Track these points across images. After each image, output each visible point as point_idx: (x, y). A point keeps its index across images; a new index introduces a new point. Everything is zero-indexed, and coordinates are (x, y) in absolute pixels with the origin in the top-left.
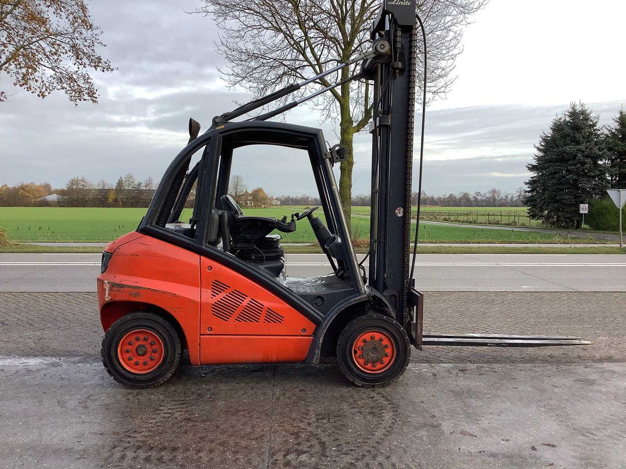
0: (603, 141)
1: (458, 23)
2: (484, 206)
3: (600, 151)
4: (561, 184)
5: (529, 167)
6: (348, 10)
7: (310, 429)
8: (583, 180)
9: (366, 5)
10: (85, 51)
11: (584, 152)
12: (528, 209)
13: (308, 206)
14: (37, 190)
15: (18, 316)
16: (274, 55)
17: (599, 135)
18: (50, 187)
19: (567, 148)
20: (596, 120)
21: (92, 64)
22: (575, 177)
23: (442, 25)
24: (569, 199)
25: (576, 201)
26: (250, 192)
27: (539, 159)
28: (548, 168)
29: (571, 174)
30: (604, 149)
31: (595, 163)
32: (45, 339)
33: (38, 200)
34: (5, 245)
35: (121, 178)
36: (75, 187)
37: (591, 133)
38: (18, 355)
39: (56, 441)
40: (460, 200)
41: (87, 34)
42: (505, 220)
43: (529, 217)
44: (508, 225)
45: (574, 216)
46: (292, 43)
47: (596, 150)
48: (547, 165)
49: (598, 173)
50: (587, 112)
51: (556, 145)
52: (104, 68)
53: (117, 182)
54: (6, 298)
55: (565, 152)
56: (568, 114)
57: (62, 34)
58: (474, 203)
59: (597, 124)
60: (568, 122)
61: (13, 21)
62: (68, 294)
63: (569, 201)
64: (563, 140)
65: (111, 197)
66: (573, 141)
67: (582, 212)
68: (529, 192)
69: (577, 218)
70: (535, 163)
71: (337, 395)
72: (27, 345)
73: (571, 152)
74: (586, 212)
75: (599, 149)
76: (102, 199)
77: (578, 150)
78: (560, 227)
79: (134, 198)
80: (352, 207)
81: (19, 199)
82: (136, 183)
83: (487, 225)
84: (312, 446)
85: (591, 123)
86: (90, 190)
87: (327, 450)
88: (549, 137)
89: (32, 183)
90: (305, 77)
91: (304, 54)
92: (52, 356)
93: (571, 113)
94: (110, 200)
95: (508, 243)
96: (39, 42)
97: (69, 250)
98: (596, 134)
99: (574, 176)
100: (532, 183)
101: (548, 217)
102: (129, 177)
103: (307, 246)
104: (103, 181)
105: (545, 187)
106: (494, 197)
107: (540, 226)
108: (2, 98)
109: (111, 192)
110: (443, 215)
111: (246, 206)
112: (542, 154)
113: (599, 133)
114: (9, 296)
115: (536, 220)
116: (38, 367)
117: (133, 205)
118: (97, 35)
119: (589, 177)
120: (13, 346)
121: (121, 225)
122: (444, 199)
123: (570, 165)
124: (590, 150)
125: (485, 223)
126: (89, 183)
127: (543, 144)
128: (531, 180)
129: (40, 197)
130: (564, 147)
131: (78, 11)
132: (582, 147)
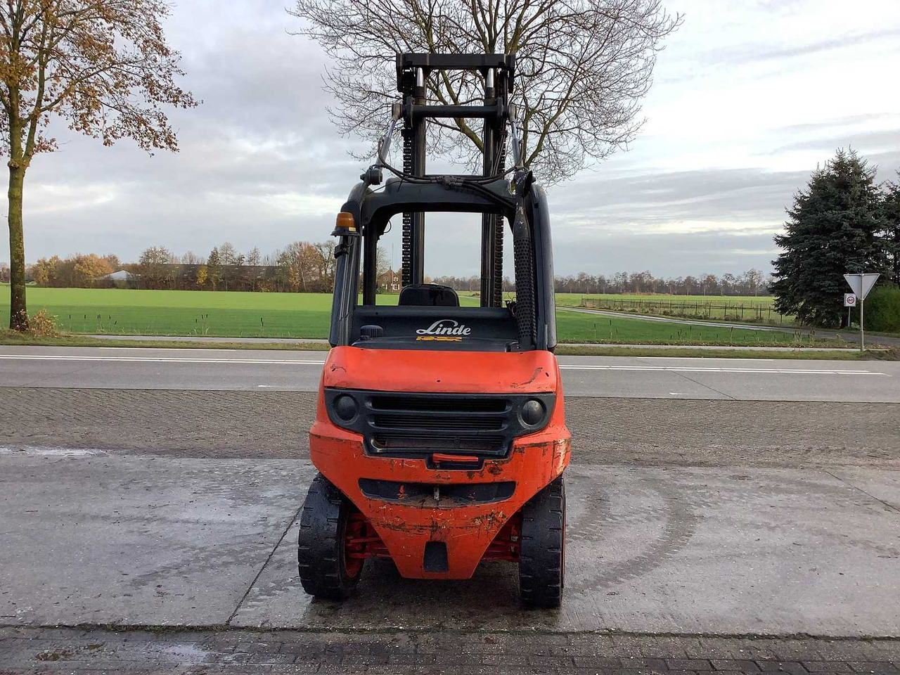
0: (881, 205)
1: (647, 48)
2: (736, 295)
3: (876, 218)
4: (820, 265)
5: (777, 240)
8: (851, 260)
9: (521, 26)
11: (851, 219)
12: (776, 300)
14: (99, 264)
15: (65, 412)
17: (876, 195)
18: (117, 260)
19: (829, 214)
20: (872, 175)
22: (839, 255)
24: (830, 285)
25: (840, 290)
26: (396, 270)
27: (791, 228)
28: (803, 241)
29: (835, 251)
30: (881, 216)
31: (870, 236)
32: (93, 433)
33: (101, 278)
34: (53, 337)
35: (216, 249)
36: (151, 261)
37: (863, 193)
38: (64, 447)
40: (701, 285)
41: (163, 61)
42: (749, 315)
43: (778, 310)
44: (751, 322)
45: (838, 311)
47: (870, 217)
48: (801, 238)
49: (872, 249)
50: (859, 163)
51: (816, 210)
52: (185, 103)
53: (210, 254)
54: (52, 395)
55: (827, 221)
56: (832, 165)
57: (130, 62)
58: (723, 291)
59: (873, 180)
60: (834, 176)
61: (69, 46)
62: (123, 391)
63: (831, 289)
64: (824, 203)
65: (203, 274)
66: (838, 205)
67: (847, 304)
68: (777, 275)
69: (842, 313)
70: (785, 233)
72: (72, 438)
73: (835, 219)
74: (854, 305)
75: (875, 216)
77: (844, 216)
78: (821, 325)
79: (232, 278)
81: (74, 277)
82: (236, 256)
83: (722, 321)
85: (865, 179)
86: (174, 265)
88: (806, 197)
89: (92, 255)
91: (437, 92)
92: (99, 448)
93: (836, 164)
94: (201, 281)
96: (99, 73)
97: (132, 344)
98: (872, 195)
99: (838, 253)
100: (782, 263)
101: (803, 312)
102: (227, 248)
104: (190, 253)
105: (799, 269)
106: (752, 281)
107: (794, 324)
108: (52, 147)
109: (200, 269)
110: (664, 307)
111: (390, 290)
112: (797, 222)
113: (876, 192)
114: (56, 391)
115: (787, 315)
116: (83, 457)
117: (231, 288)
118: (173, 61)
119: (859, 255)
120: (58, 438)
121: (205, 314)
122: (678, 284)
123: (833, 238)
124: (861, 217)
125: (720, 319)
126: (171, 255)
127: (798, 207)
128: (780, 259)
129: (102, 275)
130: (825, 213)
131: (150, 33)
132: (850, 213)
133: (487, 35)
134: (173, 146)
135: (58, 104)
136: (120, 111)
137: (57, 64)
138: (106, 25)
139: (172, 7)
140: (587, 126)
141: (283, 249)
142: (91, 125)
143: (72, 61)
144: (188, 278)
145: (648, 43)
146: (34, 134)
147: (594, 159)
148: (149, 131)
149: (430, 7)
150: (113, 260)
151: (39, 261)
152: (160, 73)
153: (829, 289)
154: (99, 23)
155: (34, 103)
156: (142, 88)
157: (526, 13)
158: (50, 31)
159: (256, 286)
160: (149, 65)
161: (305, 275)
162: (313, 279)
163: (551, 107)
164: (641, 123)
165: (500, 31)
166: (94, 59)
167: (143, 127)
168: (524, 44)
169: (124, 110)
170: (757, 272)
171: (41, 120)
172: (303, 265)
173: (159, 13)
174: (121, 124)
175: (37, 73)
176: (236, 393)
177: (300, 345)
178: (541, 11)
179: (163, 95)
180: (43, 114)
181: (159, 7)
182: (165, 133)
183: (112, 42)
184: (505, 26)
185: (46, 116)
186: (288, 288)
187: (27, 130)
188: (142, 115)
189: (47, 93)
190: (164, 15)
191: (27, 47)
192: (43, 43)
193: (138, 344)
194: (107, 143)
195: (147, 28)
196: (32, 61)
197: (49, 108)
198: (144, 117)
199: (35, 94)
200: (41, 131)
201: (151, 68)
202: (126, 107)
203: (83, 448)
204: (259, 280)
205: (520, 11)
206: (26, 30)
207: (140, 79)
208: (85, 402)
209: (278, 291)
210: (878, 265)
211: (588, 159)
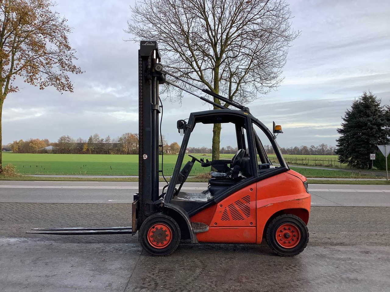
0: (384, 115)
1: (285, 46)
2: (316, 154)
3: (382, 121)
4: (358, 141)
5: (338, 131)
6: (218, 39)
7: (152, 276)
8: (372, 139)
9: (229, 37)
10: (67, 63)
11: (371, 121)
12: (339, 157)
13: (205, 154)
14: (40, 143)
15: (10, 216)
16: (174, 66)
17: (382, 111)
18: (48, 141)
19: (361, 119)
20: (379, 102)
21: (71, 70)
22: (367, 137)
23: (276, 47)
24: (363, 150)
25: (368, 152)
26: (169, 145)
27: (344, 125)
28: (350, 131)
29: (364, 135)
30: (384, 120)
31: (380, 129)
32: (23, 228)
33: (41, 149)
34: (13, 176)
35: (91, 136)
36: (63, 141)
37: (376, 110)
38: (6, 237)
39: (14, 279)
40: (301, 150)
41: (68, 53)
42: (326, 163)
43: (339, 161)
45: (367, 162)
46: (185, 58)
47: (379, 120)
48: (349, 130)
49: (381, 134)
50: (373, 97)
51: (355, 117)
52: (77, 72)
53: (89, 138)
54: (6, 206)
55: (360, 122)
56: (361, 98)
57: (53, 53)
58: (310, 153)
59: (380, 104)
60: (362, 103)
61: (26, 46)
62: (42, 204)
64: (359, 114)
65: (85, 147)
66: (365, 115)
67: (371, 159)
68: (339, 146)
69: (369, 163)
70: (342, 128)
71: (175, 260)
72: (11, 231)
73: (364, 121)
74: (374, 159)
75: (382, 120)
76: (80, 149)
77: (368, 120)
78: (359, 168)
79: (98, 148)
80: (220, 154)
81: (29, 149)
82: (100, 139)
83: (314, 166)
84: (150, 285)
85: (376, 104)
86: (73, 143)
87: (158, 287)
88: (350, 112)
89: (37, 139)
90: (193, 78)
91: (191, 65)
92: (24, 237)
93: (363, 97)
94: (84, 150)
95: (320, 178)
96: (39, 58)
97: (50, 179)
98: (380, 111)
99: (366, 136)
100: (341, 140)
101: (351, 162)
102: (96, 136)
103: (193, 178)
104: (80, 138)
105: (349, 143)
106: (323, 149)
107: (346, 167)
108: (16, 90)
109: (85, 145)
110: (288, 160)
111: (167, 153)
112: (347, 123)
113: (381, 110)
114: (9, 205)
115: (344, 163)
116: (15, 243)
117: (98, 153)
118: (73, 53)
119: (376, 137)
120: (4, 231)
121: (85, 165)
122: (291, 150)
123: (364, 130)
124: (376, 120)
125: (313, 165)
126: (72, 139)
127: (347, 116)
128: (340, 139)
129: (42, 148)
130: (359, 119)
131: (62, 40)
132: (371, 118)
133: (213, 40)
134: (71, 90)
135: (20, 71)
136: (48, 74)
137: (20, 53)
138: (42, 37)
139: (72, 29)
140: (258, 80)
141: (120, 136)
142: (34, 81)
143: (27, 52)
144: (79, 149)
145: (286, 43)
146: (8, 84)
147: (262, 95)
148: (61, 83)
149: (188, 27)
150: (46, 141)
151: (14, 142)
152: (66, 58)
153: (363, 152)
154: (40, 36)
155: (9, 71)
156: (58, 64)
157: (231, 30)
158: (17, 40)
159: (109, 151)
160: (62, 55)
161: (130, 147)
162: (134, 148)
163: (241, 72)
164: (282, 79)
165: (219, 39)
166: (36, 51)
167: (58, 82)
168: (230, 44)
169: (50, 74)
170: (325, 145)
171: (12, 78)
172: (129, 143)
173: (67, 32)
174: (48, 80)
175: (10, 58)
176: (97, 204)
177: (128, 179)
178: (237, 30)
179: (67, 68)
180: (13, 75)
181: (67, 29)
182: (68, 84)
183: (45, 44)
184: (221, 36)
185: (14, 76)
186: (123, 153)
187: (5, 83)
188: (58, 76)
189: (15, 66)
190: (68, 32)
191: (6, 46)
192: (14, 44)
193: (53, 179)
194: (42, 88)
195: (61, 38)
196: (8, 52)
197: (16, 73)
198: (59, 77)
199: (9, 66)
200: (12, 83)
201: (62, 56)
202: (51, 73)
203: (16, 237)
204: (110, 149)
205: (228, 29)
206: (6, 38)
207: (57, 60)
208: (22, 210)
209: (118, 154)
210: (384, 142)
211: (259, 95)
